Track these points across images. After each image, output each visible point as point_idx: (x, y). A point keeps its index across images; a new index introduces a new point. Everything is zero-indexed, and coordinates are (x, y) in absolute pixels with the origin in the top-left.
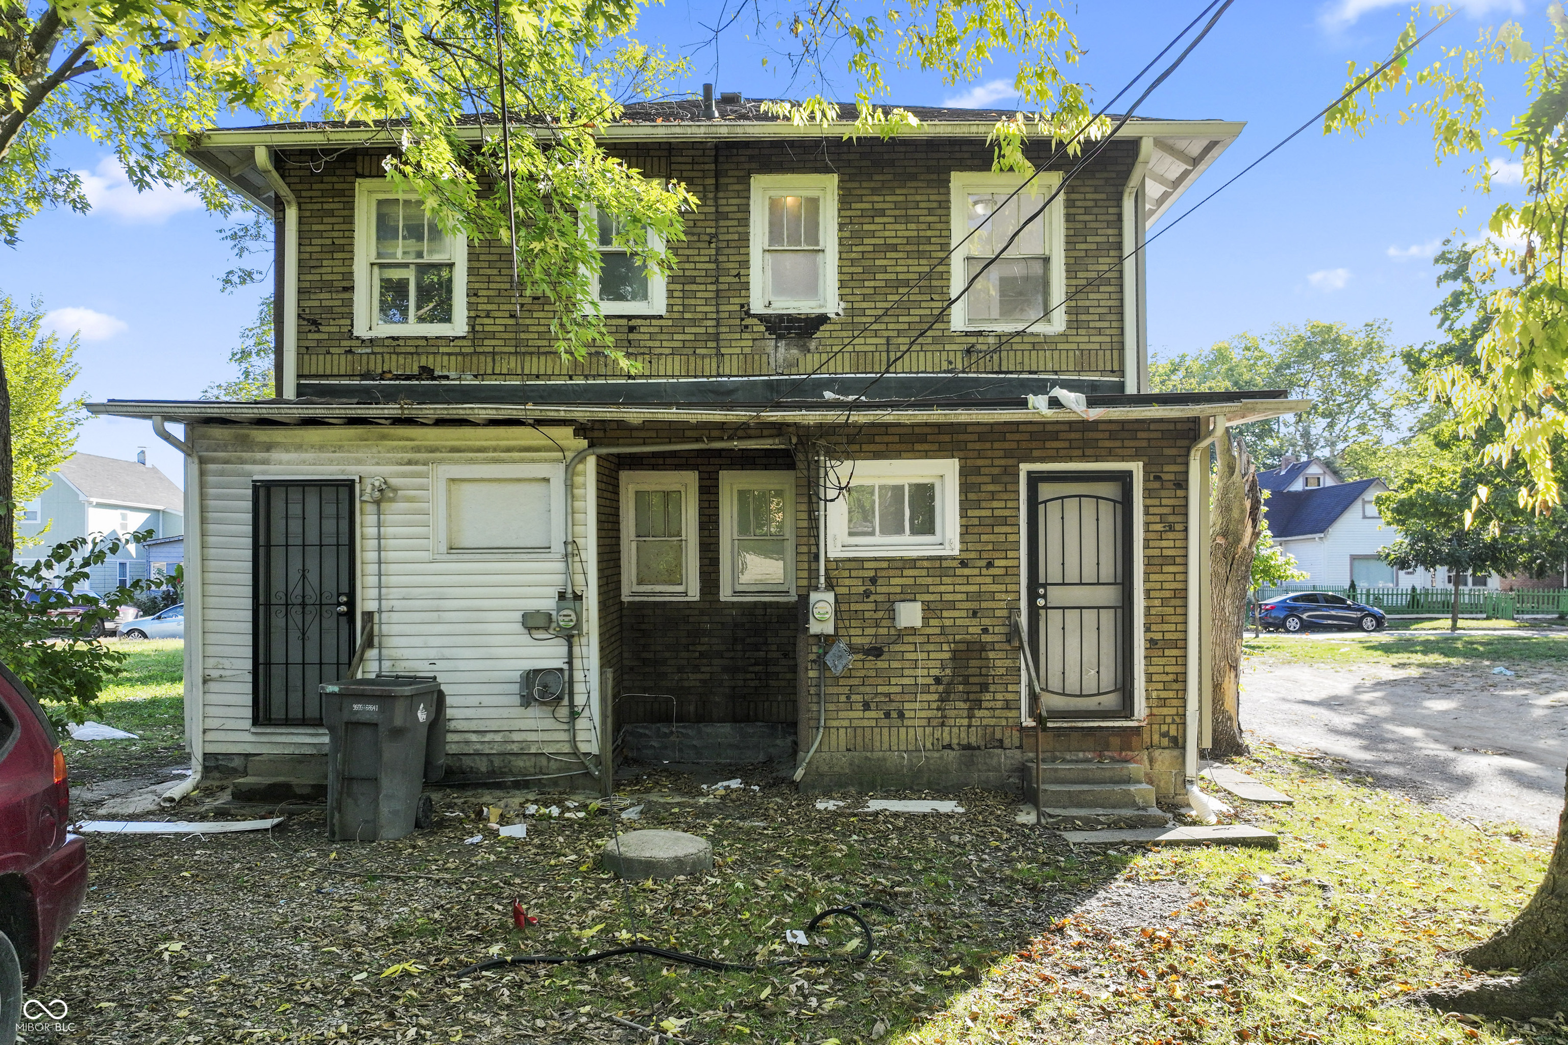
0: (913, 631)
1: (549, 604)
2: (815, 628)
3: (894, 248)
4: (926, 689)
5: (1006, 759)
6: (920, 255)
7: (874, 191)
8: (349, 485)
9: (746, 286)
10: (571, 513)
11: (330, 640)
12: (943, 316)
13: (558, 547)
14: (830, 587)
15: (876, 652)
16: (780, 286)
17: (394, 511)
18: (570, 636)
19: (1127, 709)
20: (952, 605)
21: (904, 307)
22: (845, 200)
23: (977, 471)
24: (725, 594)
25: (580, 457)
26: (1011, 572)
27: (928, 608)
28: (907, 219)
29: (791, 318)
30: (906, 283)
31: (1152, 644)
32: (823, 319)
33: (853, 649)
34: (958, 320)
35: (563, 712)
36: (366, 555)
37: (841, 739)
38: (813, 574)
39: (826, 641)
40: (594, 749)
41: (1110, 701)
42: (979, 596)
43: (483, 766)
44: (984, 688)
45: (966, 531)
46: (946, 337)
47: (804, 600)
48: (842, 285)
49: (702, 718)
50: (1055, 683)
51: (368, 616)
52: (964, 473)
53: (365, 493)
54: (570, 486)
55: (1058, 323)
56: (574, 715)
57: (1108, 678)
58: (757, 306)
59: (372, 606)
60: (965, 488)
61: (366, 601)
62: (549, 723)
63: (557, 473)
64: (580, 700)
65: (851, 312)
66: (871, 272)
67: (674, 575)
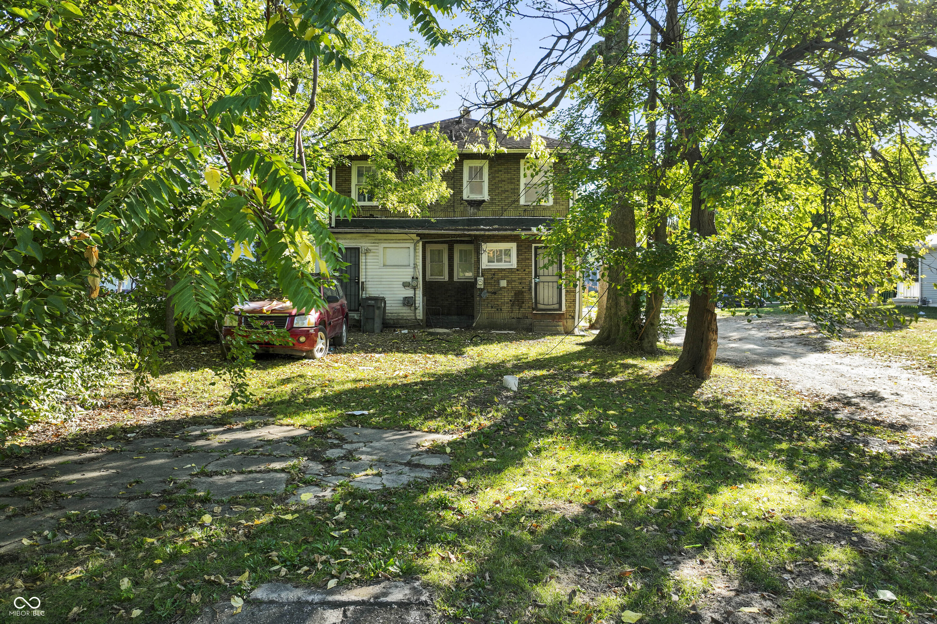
0: (504, 288)
1: (409, 280)
2: (478, 287)
3: (504, 181)
4: (507, 303)
5: (528, 321)
6: (511, 183)
7: (499, 165)
8: (358, 249)
9: (462, 192)
10: (415, 256)
11: (353, 289)
12: (518, 201)
13: (412, 265)
14: (482, 276)
15: (495, 293)
16: (472, 191)
17: (370, 256)
18: (415, 288)
19: (560, 309)
20: (515, 281)
21: (507, 198)
22: (490, 168)
23: (521, 246)
24: (455, 279)
25: (418, 242)
26: (530, 272)
27: (508, 282)
28: (508, 173)
29: (475, 201)
30: (507, 191)
31: (567, 291)
32: (484, 201)
33: (488, 292)
34: (522, 202)
35: (413, 308)
36: (362, 267)
37: (485, 316)
38: (478, 272)
39: (481, 290)
40: (421, 318)
41: (556, 306)
42: (521, 279)
43: (392, 322)
44: (523, 303)
45: (518, 262)
46: (519, 206)
47: (476, 279)
48: (489, 191)
49: (448, 314)
50: (541, 302)
51: (363, 283)
52: (518, 246)
53: (362, 250)
54: (415, 249)
55: (551, 203)
56: (416, 309)
57: (555, 301)
58: (465, 197)
59: (364, 280)
60: (518, 250)
61: (362, 279)
62: (409, 311)
63: (412, 246)
64: (417, 305)
65: (491, 199)
66: (497, 188)
67: (441, 273)
